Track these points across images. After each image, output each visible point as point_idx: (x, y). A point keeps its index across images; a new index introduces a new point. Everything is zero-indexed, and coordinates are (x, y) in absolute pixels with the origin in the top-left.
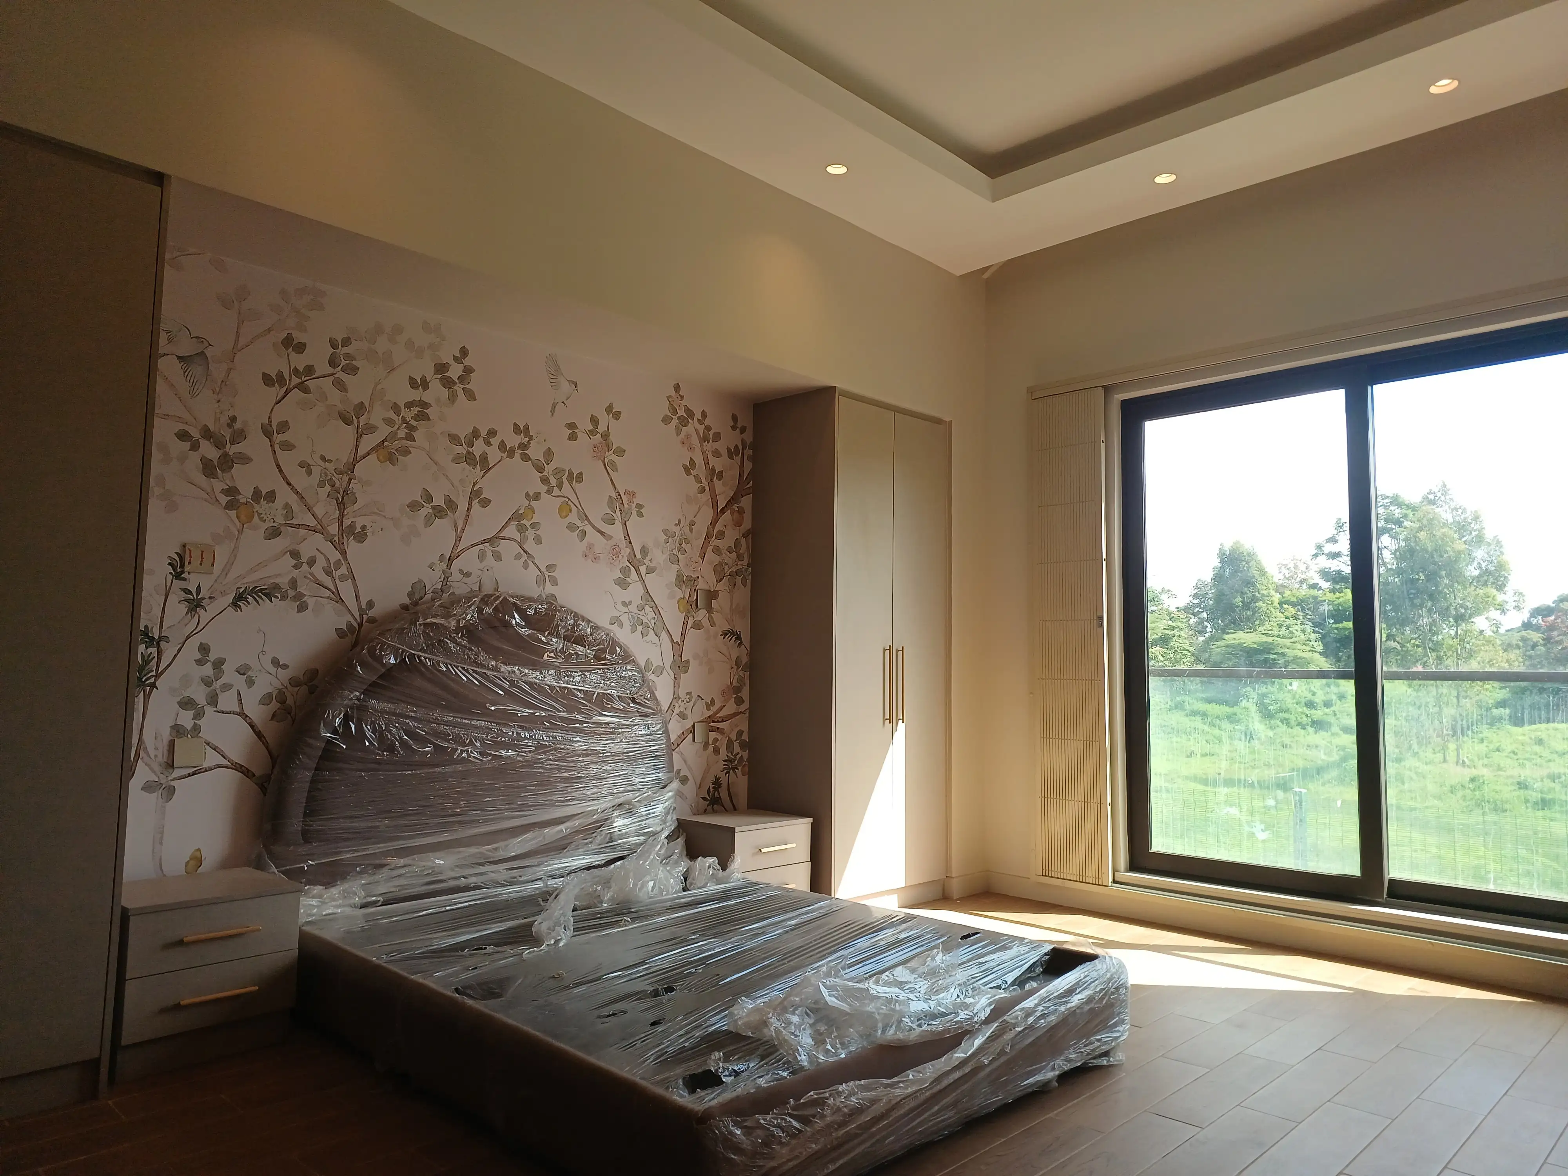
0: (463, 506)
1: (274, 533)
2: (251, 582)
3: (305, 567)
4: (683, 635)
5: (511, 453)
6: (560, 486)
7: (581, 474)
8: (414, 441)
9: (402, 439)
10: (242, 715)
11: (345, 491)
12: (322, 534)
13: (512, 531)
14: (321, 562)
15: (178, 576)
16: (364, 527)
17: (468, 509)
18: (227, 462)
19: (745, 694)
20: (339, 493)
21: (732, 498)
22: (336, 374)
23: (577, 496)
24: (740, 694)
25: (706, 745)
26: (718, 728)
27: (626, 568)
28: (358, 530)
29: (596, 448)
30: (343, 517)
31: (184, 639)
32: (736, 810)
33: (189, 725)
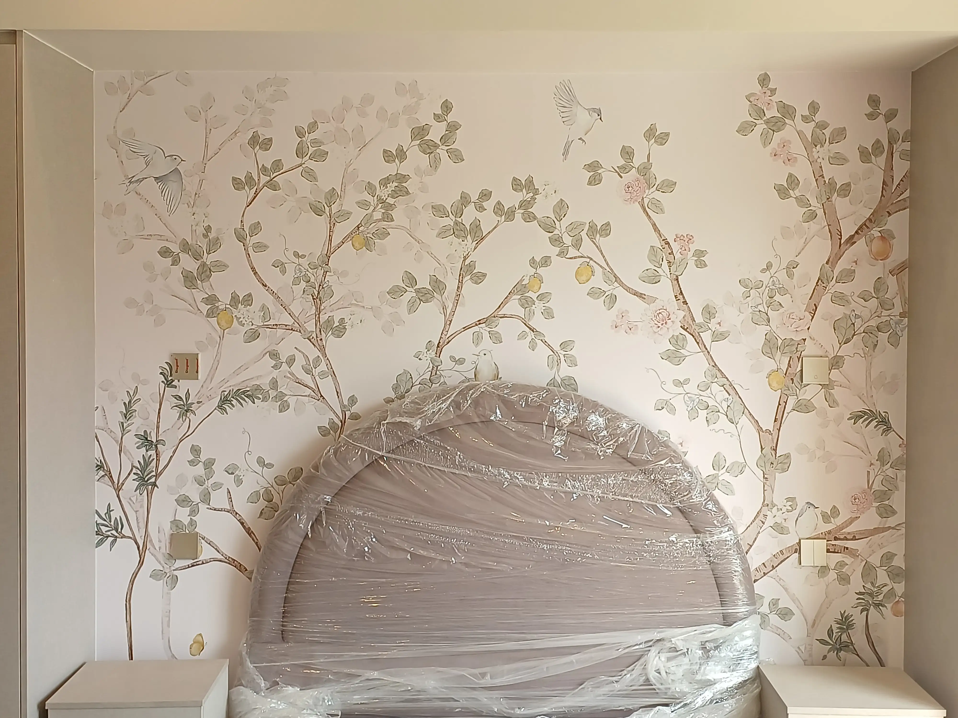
0: (452, 284)
1: (253, 336)
2: (234, 385)
3: (285, 366)
4: (779, 421)
5: (510, 215)
6: (577, 244)
7: (608, 224)
8: (392, 220)
9: (379, 220)
10: (232, 512)
11: (320, 285)
12: (300, 332)
13: (513, 306)
14: (300, 361)
15: (169, 384)
16: (342, 320)
17: (458, 287)
18: (205, 272)
19: (898, 500)
20: (315, 288)
21: (869, 219)
22: (304, 163)
23: (602, 254)
24: (887, 502)
25: (823, 570)
26: (847, 548)
27: (677, 336)
28: (336, 324)
29: (631, 188)
30: (320, 312)
31: (178, 442)
32: (882, 665)
33: (186, 521)
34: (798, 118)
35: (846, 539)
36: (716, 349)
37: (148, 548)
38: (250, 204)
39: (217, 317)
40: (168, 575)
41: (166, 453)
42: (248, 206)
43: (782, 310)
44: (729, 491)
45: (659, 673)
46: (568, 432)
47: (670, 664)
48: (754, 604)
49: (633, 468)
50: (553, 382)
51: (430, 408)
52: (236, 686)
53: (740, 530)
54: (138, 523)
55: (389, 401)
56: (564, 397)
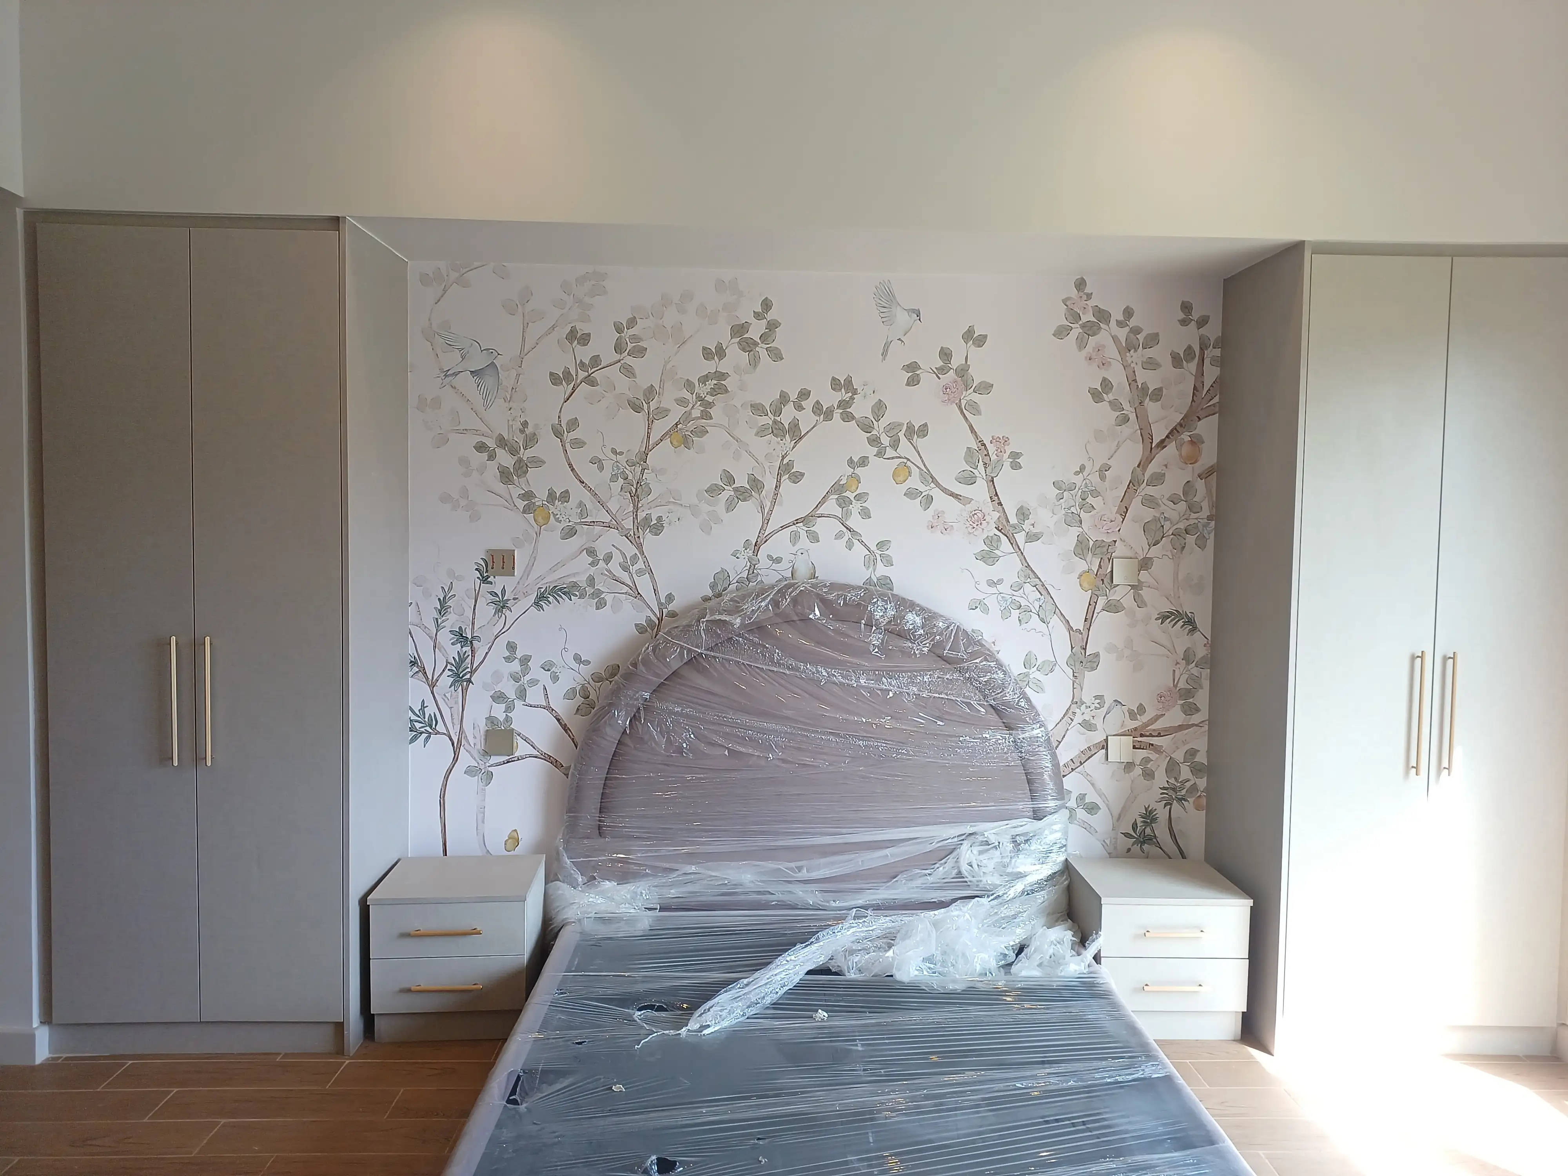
0: (770, 483)
1: (570, 533)
2: (550, 582)
3: (602, 564)
4: (1089, 621)
5: (828, 415)
6: (895, 445)
7: (925, 425)
8: (711, 418)
9: (698, 418)
10: (548, 708)
11: (638, 483)
12: (617, 529)
13: (831, 506)
14: (617, 558)
15: (485, 580)
16: (660, 518)
17: (776, 486)
18: (522, 468)
19: (1202, 698)
20: (633, 486)
21: (1180, 425)
22: (623, 359)
23: (919, 454)
24: (1191, 700)
25: (1129, 766)
26: (1152, 745)
27: (992, 537)
28: (654, 522)
29: (948, 390)
30: (638, 510)
31: (493, 638)
32: (1184, 857)
33: (501, 717)
34: (1113, 323)
35: (1151, 735)
36: (1030, 550)
37: (462, 744)
38: (568, 399)
39: (533, 513)
40: (483, 771)
41: (481, 649)
42: (565, 402)
43: (1094, 512)
44: (1040, 689)
45: (971, 866)
46: (885, 630)
47: (981, 857)
48: (1063, 799)
49: (948, 666)
50: (869, 581)
51: (749, 607)
52: (552, 881)
53: (1050, 728)
54: (452, 719)
55: (706, 599)
56: (881, 596)
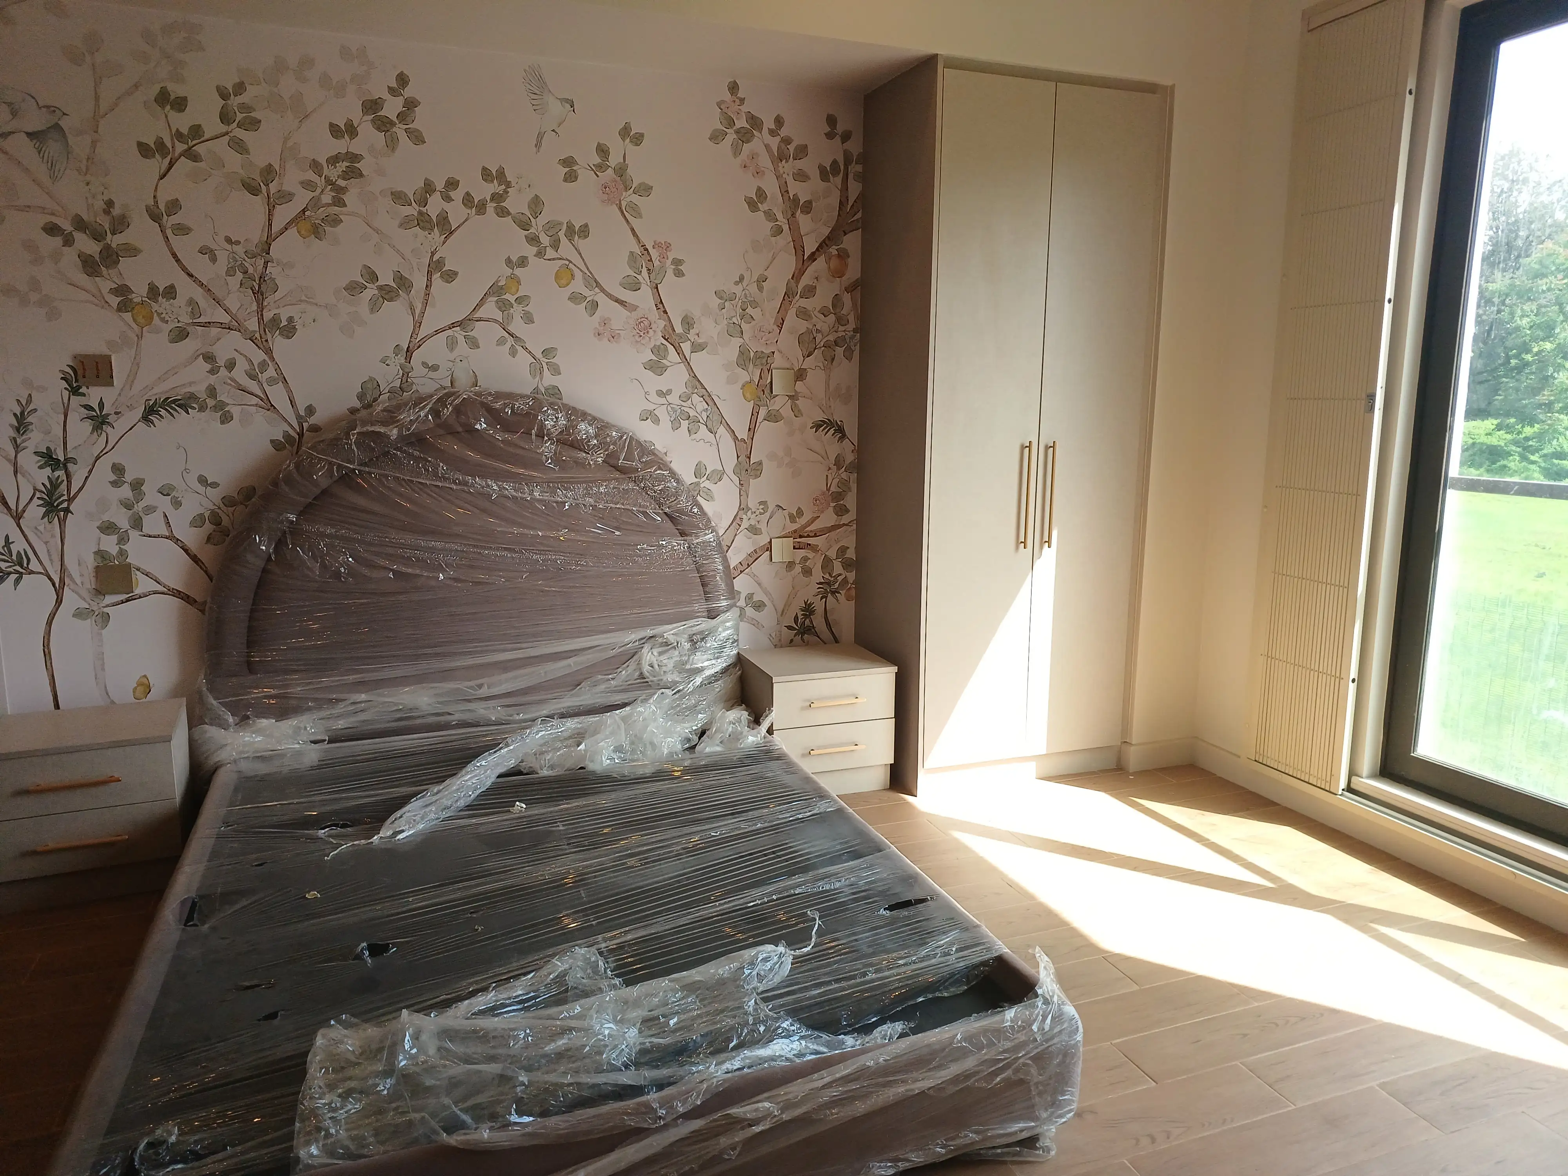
0: (419, 282)
1: (180, 335)
2: (161, 393)
3: (223, 372)
4: (752, 430)
5: (481, 208)
6: (556, 245)
7: (586, 226)
8: (345, 205)
9: (329, 205)
10: (171, 537)
11: (261, 277)
12: (239, 331)
13: (490, 309)
14: (242, 365)
15: (75, 391)
16: (290, 319)
17: (427, 286)
18: (110, 257)
19: (850, 501)
20: (254, 281)
21: (828, 237)
22: (231, 132)
23: (581, 257)
24: (841, 502)
25: (790, 565)
26: (810, 545)
27: (659, 346)
28: (284, 323)
29: (607, 189)
30: (263, 309)
31: (94, 459)
32: (836, 641)
33: (114, 550)
34: (765, 130)
35: (808, 536)
36: (696, 360)
37: (66, 584)
38: (164, 176)
39: (131, 311)
40: (96, 614)
41: (78, 473)
42: (162, 178)
43: (753, 323)
44: (710, 497)
45: (652, 667)
46: (558, 441)
47: (661, 658)
48: (733, 598)
49: (623, 476)
50: (536, 390)
51: (405, 417)
52: (196, 726)
53: (721, 533)
54: (50, 555)
55: (353, 411)
56: (551, 405)
